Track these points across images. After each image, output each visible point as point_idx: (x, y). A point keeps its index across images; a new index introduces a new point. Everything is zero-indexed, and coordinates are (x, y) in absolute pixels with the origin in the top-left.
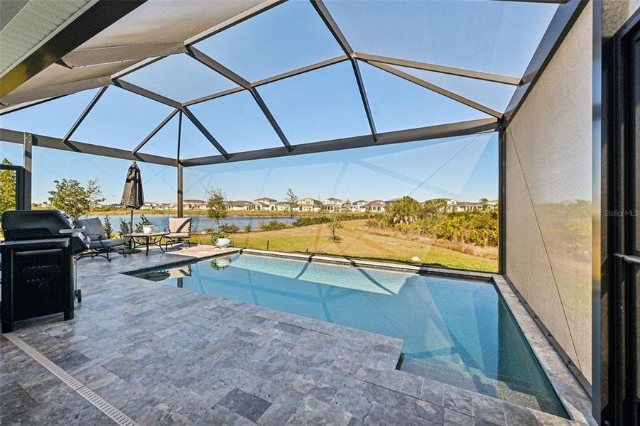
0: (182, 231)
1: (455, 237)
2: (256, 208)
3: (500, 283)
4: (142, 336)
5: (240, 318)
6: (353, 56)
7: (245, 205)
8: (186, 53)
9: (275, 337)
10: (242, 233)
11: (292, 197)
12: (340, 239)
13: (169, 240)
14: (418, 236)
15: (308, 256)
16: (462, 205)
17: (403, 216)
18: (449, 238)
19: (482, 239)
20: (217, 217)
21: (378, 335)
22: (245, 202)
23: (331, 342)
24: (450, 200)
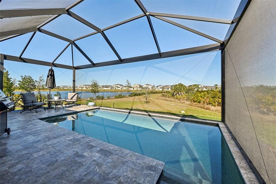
0: (73, 99)
1: (202, 102)
2: (114, 88)
3: (222, 127)
4: (25, 156)
5: (82, 145)
6: (147, 14)
7: (109, 87)
8: (67, 14)
9: (94, 158)
10: (106, 99)
11: (129, 84)
12: (149, 102)
13: (67, 103)
14: (185, 101)
15: (128, 111)
16: (206, 87)
17: (178, 92)
18: (199, 102)
19: (215, 103)
20: (95, 92)
21: (151, 158)
22: (109, 86)
23: (123, 163)
24: (200, 85)
